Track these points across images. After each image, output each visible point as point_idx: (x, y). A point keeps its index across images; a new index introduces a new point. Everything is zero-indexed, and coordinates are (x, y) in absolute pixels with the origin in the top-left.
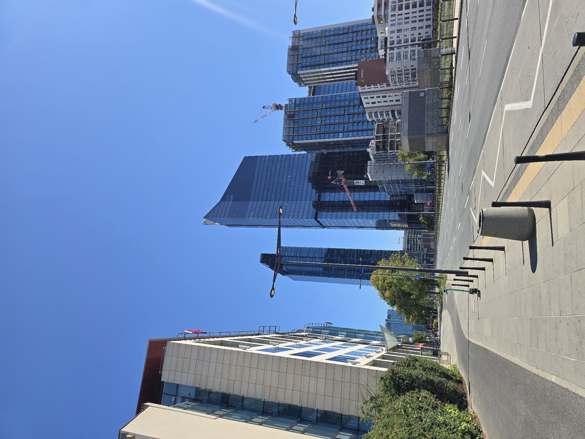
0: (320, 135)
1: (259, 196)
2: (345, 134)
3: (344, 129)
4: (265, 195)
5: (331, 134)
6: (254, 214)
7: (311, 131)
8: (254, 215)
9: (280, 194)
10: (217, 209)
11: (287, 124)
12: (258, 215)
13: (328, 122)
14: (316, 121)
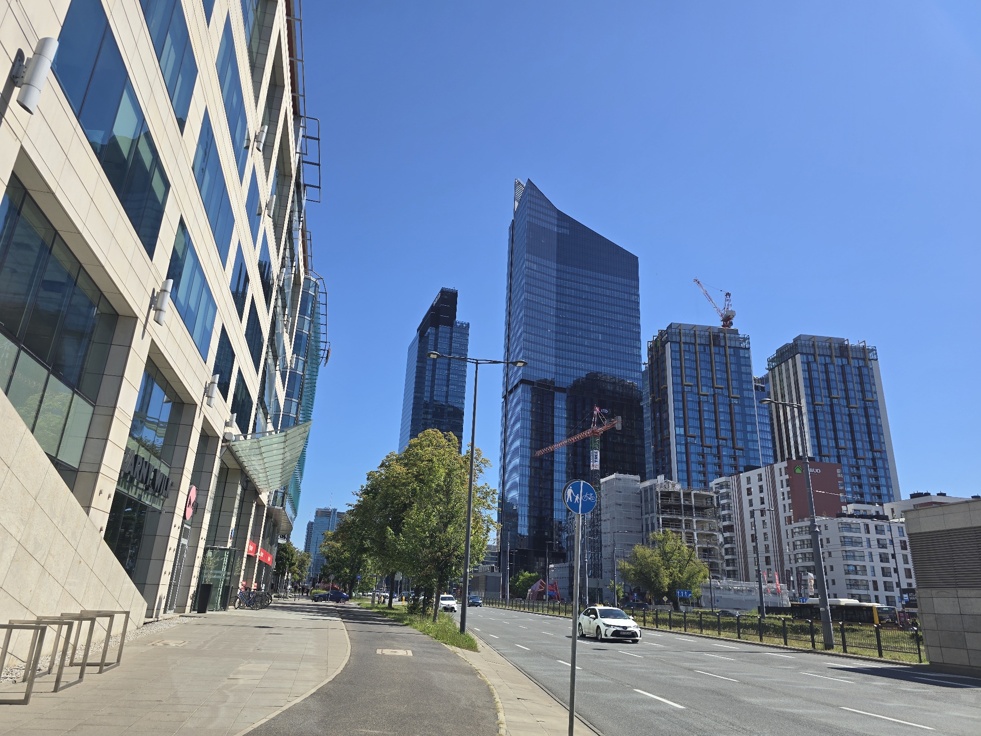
0: (681, 393)
1: (566, 280)
2: (683, 438)
3: (691, 437)
4: (568, 292)
5: (682, 412)
6: (533, 270)
7: (688, 376)
8: (531, 269)
9: (568, 319)
10: (544, 204)
11: (702, 333)
12: (531, 277)
13: (706, 409)
14: (706, 385)
